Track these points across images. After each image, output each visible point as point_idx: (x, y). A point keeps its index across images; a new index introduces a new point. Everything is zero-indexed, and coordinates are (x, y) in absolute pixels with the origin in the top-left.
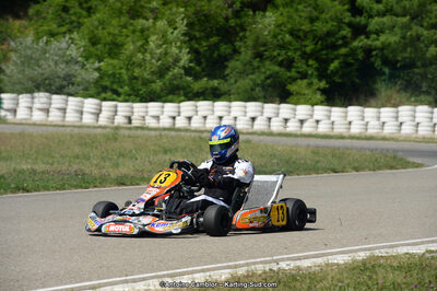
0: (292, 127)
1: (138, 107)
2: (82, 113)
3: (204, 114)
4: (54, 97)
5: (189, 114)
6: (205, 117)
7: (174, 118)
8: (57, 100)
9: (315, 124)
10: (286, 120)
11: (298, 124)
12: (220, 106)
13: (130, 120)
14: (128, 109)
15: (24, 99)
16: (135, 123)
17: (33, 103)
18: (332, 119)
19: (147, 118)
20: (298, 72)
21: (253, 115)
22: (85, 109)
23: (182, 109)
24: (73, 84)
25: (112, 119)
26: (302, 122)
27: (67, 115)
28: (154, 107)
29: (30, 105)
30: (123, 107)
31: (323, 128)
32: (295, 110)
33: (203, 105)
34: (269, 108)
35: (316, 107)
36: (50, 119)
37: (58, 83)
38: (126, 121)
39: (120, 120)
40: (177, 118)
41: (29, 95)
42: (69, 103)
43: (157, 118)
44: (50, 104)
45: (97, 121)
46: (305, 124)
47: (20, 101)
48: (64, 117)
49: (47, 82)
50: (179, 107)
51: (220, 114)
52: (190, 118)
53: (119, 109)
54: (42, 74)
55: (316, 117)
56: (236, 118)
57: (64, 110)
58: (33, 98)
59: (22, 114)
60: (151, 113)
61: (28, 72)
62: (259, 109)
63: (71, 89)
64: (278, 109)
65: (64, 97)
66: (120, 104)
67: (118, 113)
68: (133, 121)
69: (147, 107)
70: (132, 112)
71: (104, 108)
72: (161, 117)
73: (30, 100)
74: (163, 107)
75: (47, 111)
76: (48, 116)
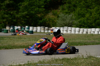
2: (75, 31)
4: (69, 27)
7: (98, 32)
13: (87, 32)
14: (87, 30)
19: (91, 32)
22: (76, 30)
25: (83, 32)
27: (72, 32)
28: (93, 29)
29: (63, 30)
36: (68, 33)
38: (86, 33)
39: (85, 33)
41: (63, 27)
43: (94, 32)
44: (68, 29)
45: (79, 33)
47: (61, 29)
48: (71, 32)
57: (71, 31)
58: (64, 28)
65: (71, 28)
66: (85, 29)
67: (84, 31)
68: (88, 33)
69: (91, 30)
70: (88, 31)
71: (81, 30)
72: (95, 32)
73: (63, 28)
74: (95, 29)
75: (67, 31)
76: (67, 32)
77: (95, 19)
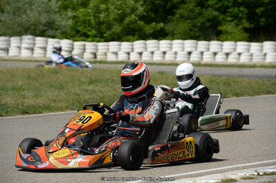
0: (220, 59)
1: (102, 46)
3: (152, 50)
4: (38, 38)
5: (140, 50)
6: (152, 53)
7: (129, 54)
8: (40, 41)
9: (237, 56)
10: (215, 54)
11: (225, 56)
12: (164, 44)
13: (95, 55)
14: (93, 47)
15: (14, 41)
16: (99, 58)
17: (21, 43)
18: (252, 52)
19: (108, 53)
20: (231, 16)
21: (189, 50)
23: (135, 47)
24: (52, 29)
25: (82, 55)
26: (227, 54)
27: (47, 52)
28: (113, 45)
29: (18, 45)
30: (90, 46)
31: (244, 59)
32: (222, 46)
33: (151, 43)
34: (202, 44)
35: (239, 43)
36: (35, 55)
37: (41, 28)
38: (92, 56)
39: (87, 56)
40: (132, 54)
41: (18, 38)
42: (49, 43)
43: (116, 53)
44: (34, 44)
46: (230, 56)
47: (12, 42)
48: (45, 54)
49: (33, 27)
50: (133, 45)
51: (164, 50)
52: (141, 54)
53: (87, 47)
54: (29, 21)
55: (239, 50)
56: (176, 53)
57: (45, 49)
58: (21, 40)
59: (13, 52)
60: (111, 50)
61: (18, 19)
62: (194, 45)
63: (50, 32)
64: (209, 45)
65: (45, 39)
67: (86, 51)
68: (98, 57)
69: (108, 46)
70: (97, 49)
71: (75, 47)
72: (119, 53)
73: (19, 41)
74: (120, 45)
75: (32, 50)
76: (33, 53)
77: (120, 11)
